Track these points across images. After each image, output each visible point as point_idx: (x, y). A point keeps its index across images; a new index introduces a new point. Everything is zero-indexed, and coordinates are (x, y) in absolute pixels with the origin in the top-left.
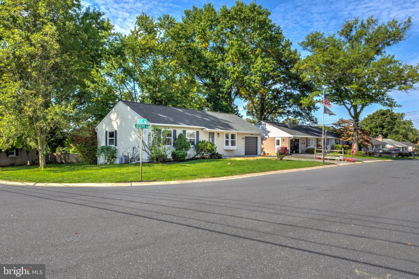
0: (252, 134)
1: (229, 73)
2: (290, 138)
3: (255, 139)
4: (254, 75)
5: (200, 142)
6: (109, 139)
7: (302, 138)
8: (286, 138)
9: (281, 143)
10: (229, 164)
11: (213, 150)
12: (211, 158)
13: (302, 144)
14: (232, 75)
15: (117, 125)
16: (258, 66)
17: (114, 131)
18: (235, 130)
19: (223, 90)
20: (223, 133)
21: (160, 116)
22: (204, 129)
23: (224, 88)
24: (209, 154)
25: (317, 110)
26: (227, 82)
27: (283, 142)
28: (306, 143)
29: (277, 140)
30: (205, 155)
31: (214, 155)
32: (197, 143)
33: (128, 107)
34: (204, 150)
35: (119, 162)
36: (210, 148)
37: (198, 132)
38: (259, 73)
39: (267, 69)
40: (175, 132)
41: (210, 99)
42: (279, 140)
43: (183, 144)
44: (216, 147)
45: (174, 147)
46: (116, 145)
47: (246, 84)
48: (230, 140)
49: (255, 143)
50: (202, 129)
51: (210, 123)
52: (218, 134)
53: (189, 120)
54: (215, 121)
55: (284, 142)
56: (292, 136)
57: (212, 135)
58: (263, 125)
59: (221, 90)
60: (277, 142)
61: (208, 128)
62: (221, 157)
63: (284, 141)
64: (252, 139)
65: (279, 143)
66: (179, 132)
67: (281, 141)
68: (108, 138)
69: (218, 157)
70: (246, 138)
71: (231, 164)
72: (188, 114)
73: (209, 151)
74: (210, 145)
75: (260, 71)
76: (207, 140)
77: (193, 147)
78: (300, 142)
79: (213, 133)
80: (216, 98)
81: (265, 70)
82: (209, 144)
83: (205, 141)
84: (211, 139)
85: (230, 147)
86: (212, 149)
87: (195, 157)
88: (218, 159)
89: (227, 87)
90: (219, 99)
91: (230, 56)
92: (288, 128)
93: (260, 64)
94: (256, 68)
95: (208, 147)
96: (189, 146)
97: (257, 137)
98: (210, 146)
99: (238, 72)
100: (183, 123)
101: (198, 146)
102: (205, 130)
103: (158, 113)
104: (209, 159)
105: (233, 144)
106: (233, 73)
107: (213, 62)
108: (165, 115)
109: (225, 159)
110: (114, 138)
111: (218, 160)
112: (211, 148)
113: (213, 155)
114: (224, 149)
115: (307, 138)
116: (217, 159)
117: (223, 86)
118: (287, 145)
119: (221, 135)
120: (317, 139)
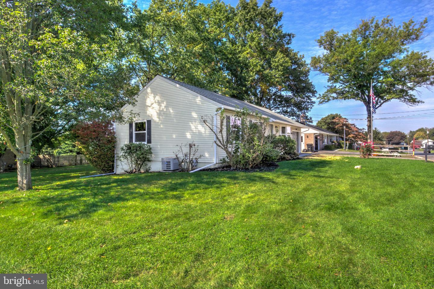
0: (296, 129)
2: (314, 134)
4: (274, 70)
6: (136, 134)
8: (310, 134)
9: (305, 139)
13: (320, 140)
17: (146, 121)
20: (279, 126)
35: (162, 168)
38: (280, 68)
42: (302, 137)
46: (149, 141)
47: (268, 78)
48: (287, 134)
49: (297, 139)
52: (276, 127)
55: (308, 139)
56: (319, 132)
63: (308, 137)
65: (302, 139)
67: (305, 137)
68: (134, 132)
75: (281, 65)
78: (318, 138)
79: (272, 126)
91: (249, 50)
94: (278, 62)
97: (298, 133)
102: (270, 121)
110: (146, 132)
115: (322, 135)
118: (312, 142)
120: (327, 136)
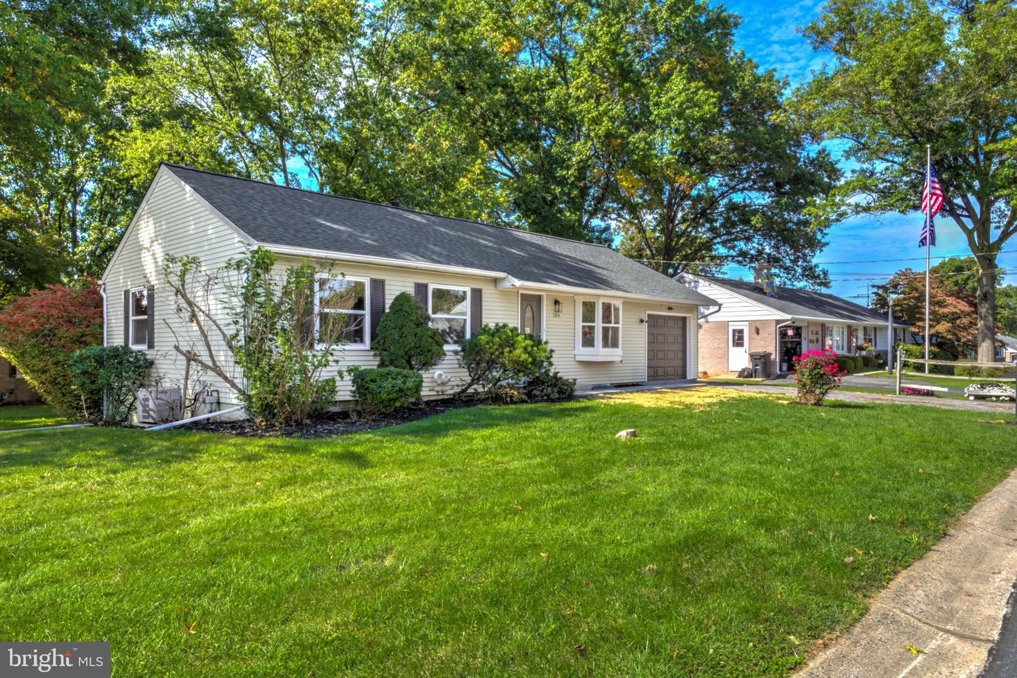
0: (670, 309)
1: (582, 121)
2: (778, 322)
3: (680, 324)
4: (659, 131)
5: (485, 330)
6: (135, 321)
7: (810, 323)
8: (765, 322)
9: (751, 338)
10: (623, 434)
11: (537, 363)
12: (531, 397)
13: (812, 341)
14: (592, 128)
15: (156, 263)
16: (672, 99)
18: (618, 289)
19: (565, 172)
20: (572, 298)
21: (320, 225)
22: (503, 279)
23: (568, 168)
24: (523, 379)
25: (821, 251)
26: (576, 147)
27: (755, 335)
28: (820, 339)
29: (734, 331)
30: (504, 383)
31: (543, 383)
32: (472, 335)
33: (188, 188)
34: (503, 365)
35: (139, 417)
36: (524, 356)
37: (477, 294)
38: (675, 122)
39: (700, 107)
40: (378, 286)
41: (524, 202)
42: (741, 332)
43: (411, 338)
44: (552, 351)
45: (372, 353)
46: (151, 346)
47: (638, 155)
48: (599, 325)
49: (680, 338)
50: (496, 281)
51: (526, 263)
52: (556, 302)
53: (443, 247)
54: (541, 259)
55: (758, 337)
56: (788, 317)
57: (532, 303)
58: (689, 283)
59: (560, 173)
60: (734, 335)
61: (516, 277)
62: (572, 391)
63: (758, 332)
64: (671, 323)
65: (741, 338)
66: (396, 287)
67: (750, 332)
68: (132, 318)
69: (561, 392)
70: (653, 321)
71: (634, 435)
72: (443, 230)
73: (520, 368)
74: (528, 342)
75: (680, 115)
76: (514, 321)
77: (456, 353)
78: (804, 335)
79: (538, 299)
80: (544, 200)
81: (697, 113)
82: (519, 338)
83: (505, 326)
84: (529, 322)
85: (599, 352)
86: (534, 360)
87: (464, 391)
88: (559, 400)
89: (578, 163)
90: (552, 204)
91: (586, 74)
92: (765, 294)
93: (680, 93)
94: (669, 106)
95: (518, 352)
96: (435, 348)
97: (684, 319)
98: (525, 348)
99: (612, 119)
100: (415, 253)
101: (476, 345)
102: (507, 285)
103: (317, 215)
104: (523, 401)
105: (611, 339)
106: (596, 121)
107: (533, 91)
108: (343, 224)
109: (590, 403)
110: (147, 317)
111: (558, 406)
112: (530, 354)
113: (536, 382)
114: (578, 358)
115: (823, 325)
116: (553, 401)
117: (564, 161)
118: (771, 346)
119: (565, 308)
120: (849, 327)
